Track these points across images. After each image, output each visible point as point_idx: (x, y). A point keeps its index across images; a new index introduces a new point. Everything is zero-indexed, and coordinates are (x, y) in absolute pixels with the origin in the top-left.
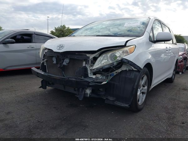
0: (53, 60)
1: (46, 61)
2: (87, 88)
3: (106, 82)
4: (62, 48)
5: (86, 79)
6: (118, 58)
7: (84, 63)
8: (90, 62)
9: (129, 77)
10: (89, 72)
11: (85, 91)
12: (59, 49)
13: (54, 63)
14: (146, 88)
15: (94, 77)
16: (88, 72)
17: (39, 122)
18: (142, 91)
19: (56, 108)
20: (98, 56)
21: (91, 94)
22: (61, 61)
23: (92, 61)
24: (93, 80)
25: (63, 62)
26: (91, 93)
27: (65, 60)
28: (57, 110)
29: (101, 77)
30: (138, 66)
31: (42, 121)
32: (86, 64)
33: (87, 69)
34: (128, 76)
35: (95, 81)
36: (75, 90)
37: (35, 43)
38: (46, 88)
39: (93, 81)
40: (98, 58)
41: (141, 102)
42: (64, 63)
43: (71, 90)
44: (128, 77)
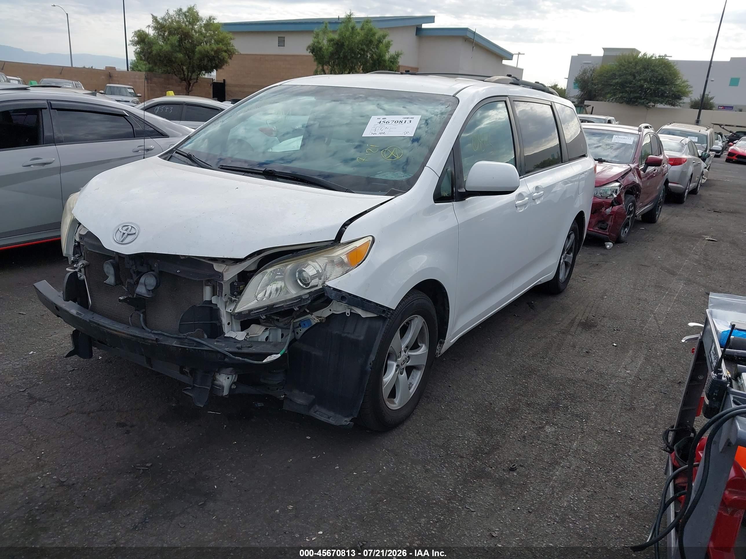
0: (106, 270)
1: (85, 267)
2: (219, 372)
3: (279, 355)
4: (130, 238)
5: (215, 345)
6: (313, 282)
7: (207, 291)
8: (226, 289)
9: (352, 337)
10: (225, 320)
11: (214, 379)
12: (122, 243)
13: (107, 281)
14: (423, 350)
15: (240, 336)
16: (220, 321)
17: (61, 484)
18: (408, 364)
19: (122, 425)
20: (253, 268)
21: (234, 387)
22: (132, 278)
23: (232, 285)
24: (238, 348)
25: (137, 283)
26: (234, 383)
27: (142, 280)
28: (128, 432)
29: (267, 334)
30: (377, 304)
31: (71, 483)
32: (214, 293)
33: (218, 310)
34: (349, 333)
35: (245, 350)
36: (182, 372)
37: (54, 141)
38: (91, 356)
39: (237, 350)
40: (253, 273)
41: (401, 400)
42: (141, 290)
43: (174, 372)
44: (349, 336)
